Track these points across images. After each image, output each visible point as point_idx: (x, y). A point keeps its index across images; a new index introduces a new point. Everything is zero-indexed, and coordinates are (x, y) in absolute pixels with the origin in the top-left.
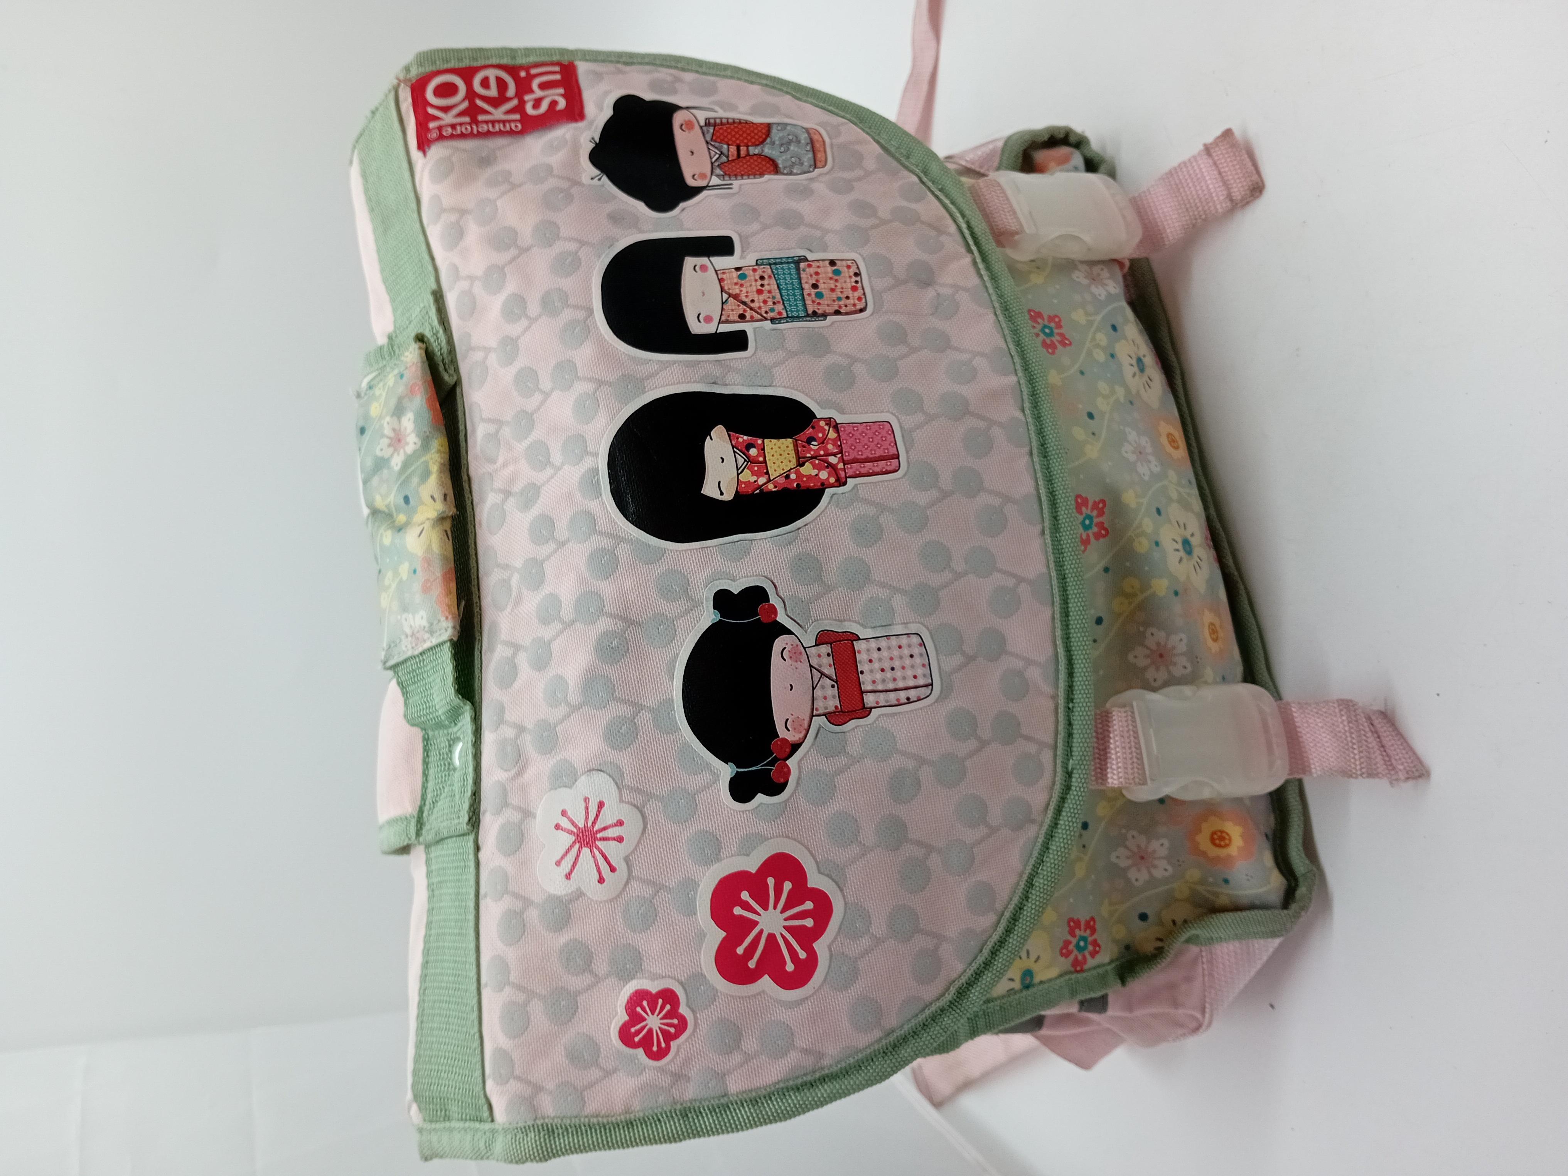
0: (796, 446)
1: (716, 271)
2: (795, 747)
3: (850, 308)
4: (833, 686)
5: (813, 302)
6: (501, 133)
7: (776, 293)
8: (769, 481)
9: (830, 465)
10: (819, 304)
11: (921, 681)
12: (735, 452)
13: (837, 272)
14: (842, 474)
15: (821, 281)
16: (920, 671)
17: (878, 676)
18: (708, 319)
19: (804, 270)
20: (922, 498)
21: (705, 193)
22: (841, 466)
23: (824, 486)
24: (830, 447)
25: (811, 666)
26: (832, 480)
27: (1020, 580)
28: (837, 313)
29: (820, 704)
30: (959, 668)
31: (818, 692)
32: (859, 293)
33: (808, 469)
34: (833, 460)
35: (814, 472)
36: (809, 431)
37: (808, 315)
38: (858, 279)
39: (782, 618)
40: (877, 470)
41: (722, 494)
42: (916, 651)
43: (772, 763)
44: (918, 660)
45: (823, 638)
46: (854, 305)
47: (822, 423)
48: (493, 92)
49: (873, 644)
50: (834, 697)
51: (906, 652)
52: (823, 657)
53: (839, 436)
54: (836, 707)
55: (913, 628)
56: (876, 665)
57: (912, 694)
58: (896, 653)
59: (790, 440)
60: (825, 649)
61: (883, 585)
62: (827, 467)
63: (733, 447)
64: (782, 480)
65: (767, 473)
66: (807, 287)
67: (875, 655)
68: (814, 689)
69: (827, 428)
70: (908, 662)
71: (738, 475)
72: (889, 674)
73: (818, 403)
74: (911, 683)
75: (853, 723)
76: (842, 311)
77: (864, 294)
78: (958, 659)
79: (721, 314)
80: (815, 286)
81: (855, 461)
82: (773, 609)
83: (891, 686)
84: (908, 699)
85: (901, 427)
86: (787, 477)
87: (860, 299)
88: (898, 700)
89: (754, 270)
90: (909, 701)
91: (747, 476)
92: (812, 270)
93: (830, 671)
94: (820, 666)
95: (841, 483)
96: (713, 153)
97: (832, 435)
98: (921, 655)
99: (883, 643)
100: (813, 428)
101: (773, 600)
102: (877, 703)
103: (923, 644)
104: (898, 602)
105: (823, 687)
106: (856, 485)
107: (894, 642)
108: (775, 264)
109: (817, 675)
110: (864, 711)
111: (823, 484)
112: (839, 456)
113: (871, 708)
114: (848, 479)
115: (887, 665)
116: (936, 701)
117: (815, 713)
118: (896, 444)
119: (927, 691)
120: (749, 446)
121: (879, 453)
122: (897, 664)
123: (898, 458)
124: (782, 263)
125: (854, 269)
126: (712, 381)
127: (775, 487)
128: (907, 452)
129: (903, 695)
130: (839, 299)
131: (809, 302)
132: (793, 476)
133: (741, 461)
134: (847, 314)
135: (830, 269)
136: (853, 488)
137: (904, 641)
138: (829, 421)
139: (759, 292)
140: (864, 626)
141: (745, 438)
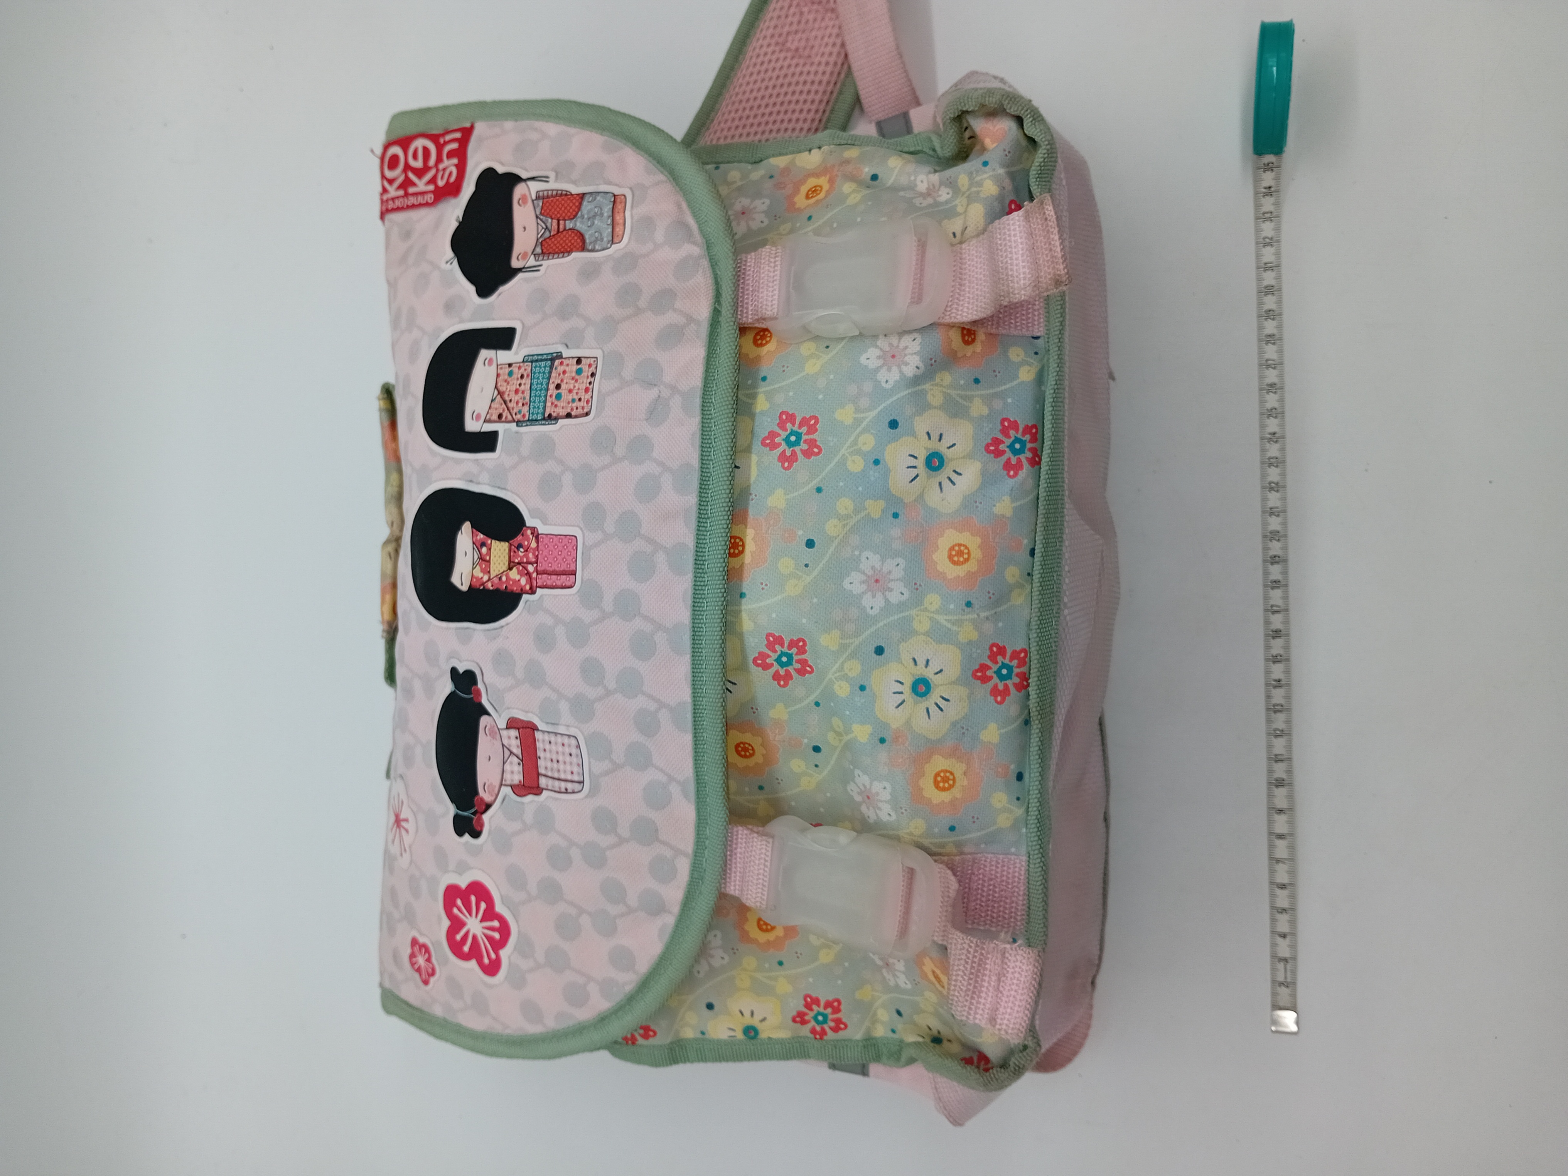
0: (510, 550)
1: (497, 365)
2: (488, 806)
3: (580, 411)
4: (519, 764)
5: (552, 404)
6: (420, 205)
7: (527, 395)
8: (489, 579)
9: (528, 574)
10: (556, 406)
11: (576, 778)
12: (474, 548)
13: (579, 372)
14: (534, 584)
15: (565, 381)
16: (576, 769)
17: (549, 764)
18: (478, 417)
19: (556, 369)
20: (588, 616)
21: (520, 275)
22: (534, 575)
23: (523, 592)
24: (531, 555)
25: (503, 745)
26: (528, 587)
27: (662, 705)
28: (569, 416)
29: (507, 776)
30: (607, 773)
31: (507, 767)
32: (588, 396)
33: (514, 574)
34: (531, 568)
35: (517, 577)
36: (520, 538)
37: (544, 419)
38: (592, 380)
39: (484, 702)
40: (559, 583)
41: (462, 584)
42: (574, 751)
43: (474, 814)
44: (574, 760)
45: (512, 724)
46: (583, 408)
47: (529, 532)
48: (418, 164)
49: (547, 737)
50: (519, 772)
51: (567, 750)
52: (512, 738)
53: (538, 546)
54: (520, 782)
55: (573, 731)
56: (548, 755)
57: (570, 786)
58: (560, 749)
59: (507, 544)
60: (514, 733)
61: (554, 690)
62: (526, 574)
63: (473, 543)
64: (496, 580)
65: (489, 572)
66: (552, 386)
67: (547, 747)
68: (504, 763)
69: (531, 536)
70: (568, 759)
71: (473, 569)
72: (555, 765)
73: (529, 511)
74: (569, 777)
75: (530, 798)
76: (573, 413)
77: (592, 397)
78: (606, 765)
79: (488, 413)
80: (558, 387)
81: (544, 572)
82: (479, 693)
83: (556, 775)
84: (566, 789)
85: (584, 543)
86: (500, 579)
87: (588, 402)
88: (560, 788)
89: (520, 368)
90: (566, 791)
91: (478, 573)
92: (561, 369)
93: (517, 751)
94: (510, 746)
95: (532, 592)
96: (540, 228)
97: (534, 545)
98: (577, 756)
99: (553, 738)
100: (523, 535)
101: (480, 685)
102: (547, 786)
103: (578, 746)
104: (564, 706)
105: (511, 763)
106: (542, 596)
107: (559, 739)
108: (537, 361)
109: (507, 753)
110: (537, 790)
111: (522, 590)
112: (535, 565)
113: (543, 789)
114: (538, 589)
115: (554, 758)
116: (586, 797)
117: (504, 783)
118: (576, 561)
119: (577, 787)
120: (483, 544)
121: (563, 567)
122: (561, 758)
123: (575, 575)
124: (541, 360)
125: (592, 369)
126: (470, 479)
127: (492, 586)
128: (583, 570)
129: (563, 785)
130: (573, 401)
131: (548, 404)
132: (504, 579)
133: (476, 557)
134: (576, 417)
135: (575, 367)
136: (540, 598)
137: (566, 740)
138: (534, 530)
139: (517, 391)
140: (542, 720)
141: (482, 536)
